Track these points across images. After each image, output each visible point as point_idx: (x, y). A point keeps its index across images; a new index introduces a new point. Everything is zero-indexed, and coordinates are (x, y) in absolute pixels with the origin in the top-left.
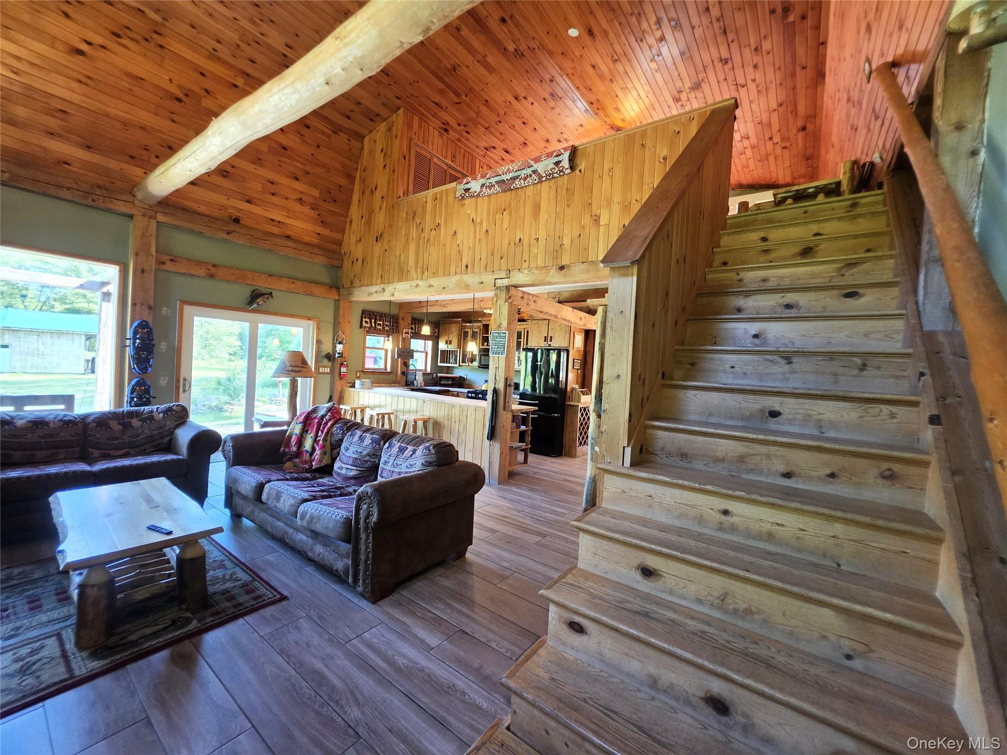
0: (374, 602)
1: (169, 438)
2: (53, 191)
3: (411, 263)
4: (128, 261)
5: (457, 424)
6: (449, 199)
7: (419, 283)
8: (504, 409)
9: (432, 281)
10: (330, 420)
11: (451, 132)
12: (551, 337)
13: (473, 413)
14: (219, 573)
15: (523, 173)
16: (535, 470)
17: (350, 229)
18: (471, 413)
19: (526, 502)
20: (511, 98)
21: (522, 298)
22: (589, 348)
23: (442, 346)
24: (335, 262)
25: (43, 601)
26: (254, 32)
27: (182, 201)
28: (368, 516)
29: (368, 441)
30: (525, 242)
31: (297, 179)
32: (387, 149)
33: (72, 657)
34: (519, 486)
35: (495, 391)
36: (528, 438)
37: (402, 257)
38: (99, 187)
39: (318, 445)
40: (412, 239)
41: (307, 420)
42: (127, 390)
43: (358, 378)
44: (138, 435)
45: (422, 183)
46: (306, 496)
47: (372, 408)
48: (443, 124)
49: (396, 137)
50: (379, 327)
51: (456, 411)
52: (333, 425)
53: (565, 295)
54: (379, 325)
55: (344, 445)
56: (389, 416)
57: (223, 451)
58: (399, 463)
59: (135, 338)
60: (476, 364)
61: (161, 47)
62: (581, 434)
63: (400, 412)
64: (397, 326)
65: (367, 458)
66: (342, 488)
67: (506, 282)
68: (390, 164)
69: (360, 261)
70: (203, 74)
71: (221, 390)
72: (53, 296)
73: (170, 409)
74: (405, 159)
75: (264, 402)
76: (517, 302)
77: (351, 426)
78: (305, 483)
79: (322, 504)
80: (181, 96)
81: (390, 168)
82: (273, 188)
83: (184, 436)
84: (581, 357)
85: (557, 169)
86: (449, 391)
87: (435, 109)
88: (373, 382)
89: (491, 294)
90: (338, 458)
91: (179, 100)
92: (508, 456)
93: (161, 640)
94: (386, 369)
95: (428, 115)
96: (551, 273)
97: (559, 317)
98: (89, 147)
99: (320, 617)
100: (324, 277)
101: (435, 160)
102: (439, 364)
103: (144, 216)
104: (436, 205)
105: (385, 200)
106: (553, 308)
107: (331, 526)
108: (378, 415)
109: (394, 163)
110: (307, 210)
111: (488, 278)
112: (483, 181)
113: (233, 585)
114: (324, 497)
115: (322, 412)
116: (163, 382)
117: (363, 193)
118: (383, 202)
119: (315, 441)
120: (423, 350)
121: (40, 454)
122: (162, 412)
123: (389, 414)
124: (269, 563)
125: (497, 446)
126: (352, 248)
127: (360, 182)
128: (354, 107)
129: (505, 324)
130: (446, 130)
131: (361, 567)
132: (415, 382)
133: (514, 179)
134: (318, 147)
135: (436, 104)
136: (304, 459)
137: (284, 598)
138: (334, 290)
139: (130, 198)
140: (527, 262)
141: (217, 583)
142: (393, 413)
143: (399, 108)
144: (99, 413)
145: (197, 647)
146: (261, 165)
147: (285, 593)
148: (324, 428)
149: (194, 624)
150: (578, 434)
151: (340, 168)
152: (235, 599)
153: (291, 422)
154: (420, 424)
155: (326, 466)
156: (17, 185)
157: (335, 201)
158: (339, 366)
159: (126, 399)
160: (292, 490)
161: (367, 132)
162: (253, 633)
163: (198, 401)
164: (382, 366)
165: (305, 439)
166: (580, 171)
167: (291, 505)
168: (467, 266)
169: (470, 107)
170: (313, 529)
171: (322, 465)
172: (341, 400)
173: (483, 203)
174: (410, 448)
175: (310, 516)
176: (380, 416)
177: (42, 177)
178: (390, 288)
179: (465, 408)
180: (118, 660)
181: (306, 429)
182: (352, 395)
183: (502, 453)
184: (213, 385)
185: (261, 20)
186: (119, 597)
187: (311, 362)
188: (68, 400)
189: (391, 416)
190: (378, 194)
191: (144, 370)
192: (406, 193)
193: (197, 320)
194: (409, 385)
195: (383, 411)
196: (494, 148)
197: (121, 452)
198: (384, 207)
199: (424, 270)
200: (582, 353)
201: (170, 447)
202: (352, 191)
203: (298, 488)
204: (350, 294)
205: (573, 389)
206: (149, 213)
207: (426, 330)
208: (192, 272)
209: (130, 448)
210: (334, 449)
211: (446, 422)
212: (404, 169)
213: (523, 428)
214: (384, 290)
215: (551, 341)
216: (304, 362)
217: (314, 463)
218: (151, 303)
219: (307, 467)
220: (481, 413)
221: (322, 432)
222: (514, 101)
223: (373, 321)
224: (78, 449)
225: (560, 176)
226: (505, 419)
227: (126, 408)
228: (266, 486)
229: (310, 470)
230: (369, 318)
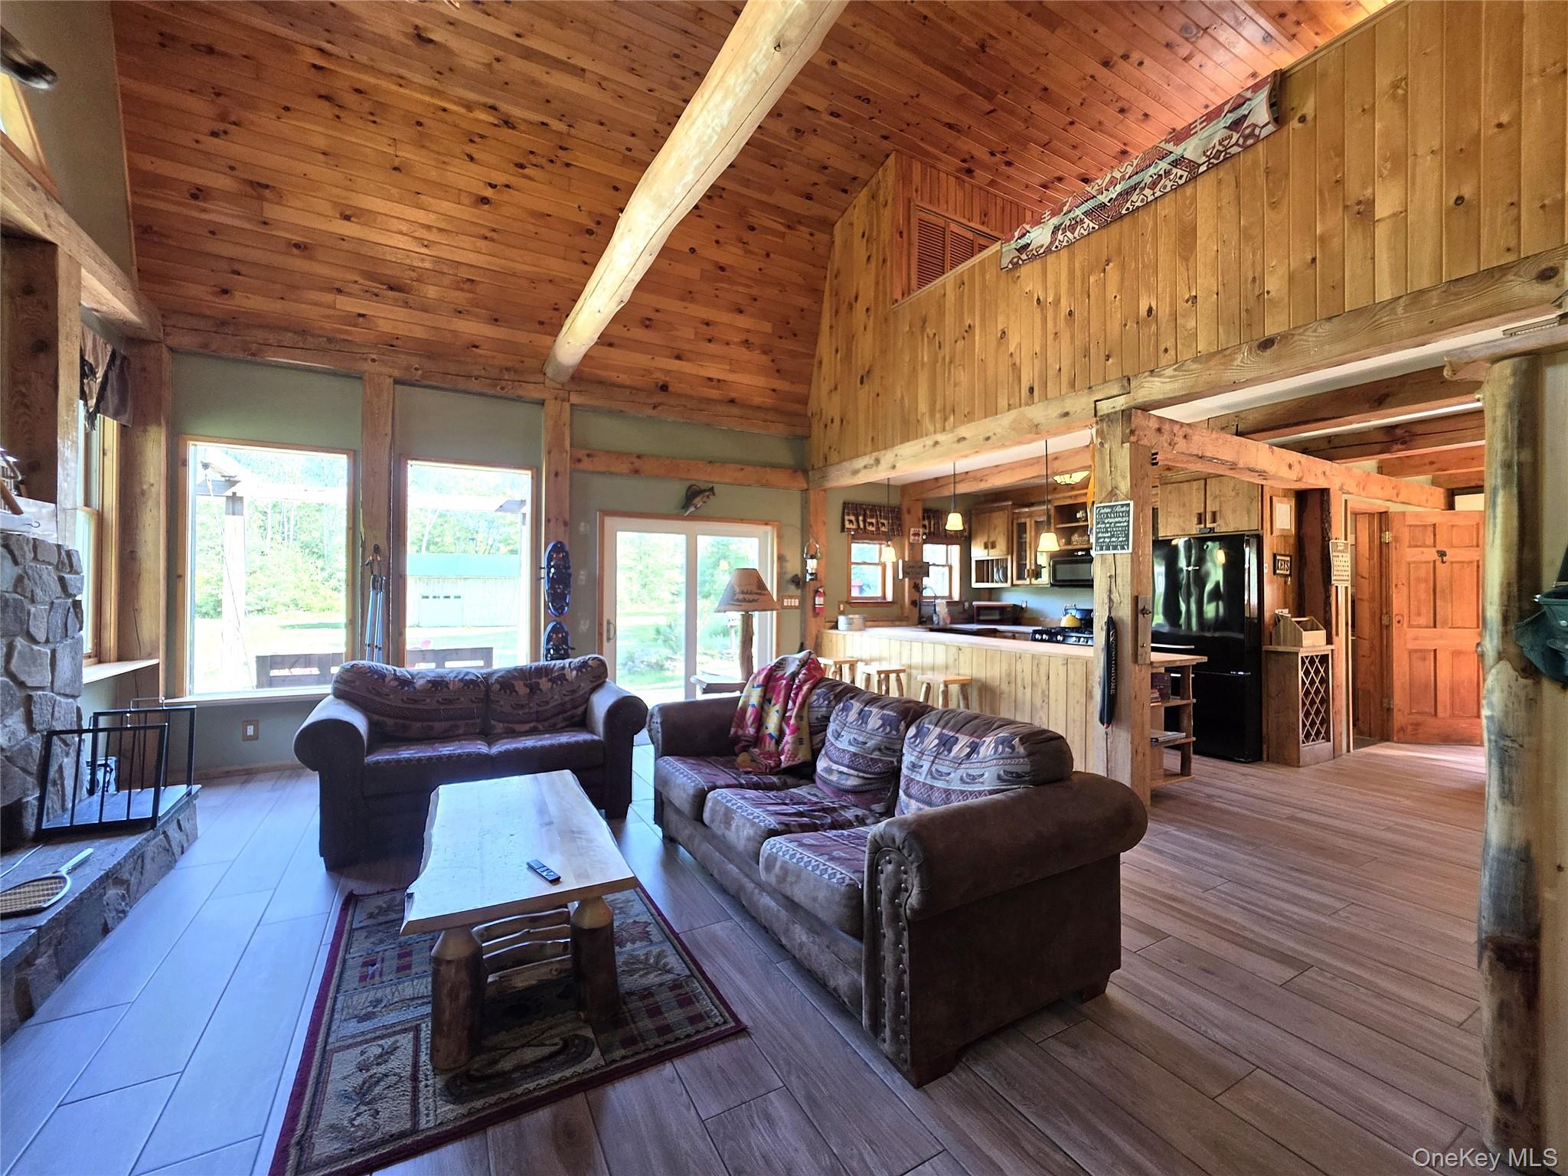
0: (919, 1084)
1: (582, 708)
2: (462, 383)
3: (923, 407)
4: (541, 463)
5: (1028, 691)
6: (988, 277)
7: (940, 437)
8: (1135, 660)
9: (964, 431)
10: (805, 681)
11: (978, 172)
12: (1214, 514)
13: (1062, 670)
14: (638, 949)
15: (1147, 177)
16: (1209, 790)
17: (819, 376)
18: (1058, 672)
19: (1215, 867)
20: (1094, 67)
21: (1159, 430)
22: (1312, 529)
23: (978, 553)
24: (799, 431)
25: (414, 957)
26: (672, 100)
27: (599, 372)
28: (898, 890)
29: (874, 722)
30: (1163, 312)
31: (741, 312)
32: (871, 230)
33: (423, 1083)
34: (1183, 825)
35: (1112, 624)
36: (1188, 722)
37: (906, 401)
38: (507, 369)
39: (788, 725)
40: (923, 364)
41: (771, 679)
42: (543, 639)
43: (842, 613)
44: (547, 703)
45: (931, 267)
46: (772, 822)
47: (867, 662)
48: (964, 161)
49: (886, 205)
50: (871, 528)
51: (1025, 669)
52: (811, 690)
53: (1252, 419)
54: (871, 524)
55: (832, 727)
56: (898, 676)
57: (650, 731)
58: (944, 770)
59: (549, 567)
60: (1045, 578)
61: (568, 165)
62: (1307, 714)
63: (916, 668)
64: (900, 525)
65: (876, 755)
66: (834, 810)
67: (1121, 402)
68: (878, 252)
69: (837, 421)
70: (616, 189)
71: (660, 642)
72: (498, 537)
73: (584, 664)
74: (901, 237)
75: (712, 656)
76: (1149, 439)
77: (844, 693)
78: (771, 794)
79: (801, 845)
80: (592, 226)
81: (877, 259)
82: (709, 332)
83: (601, 704)
84: (1290, 550)
85: (1235, 136)
86: (996, 631)
87: (949, 136)
88: (866, 620)
89: (1084, 436)
90: (823, 752)
91: (590, 232)
92: (1148, 758)
93: (543, 1082)
94: (884, 596)
95: (936, 152)
96: (1238, 362)
97: (1241, 465)
98: (496, 320)
99: (809, 1097)
100: (784, 455)
101: (953, 227)
102: (975, 585)
103: (556, 399)
104: (962, 295)
105: (872, 313)
106: (1228, 448)
107: (822, 895)
108: (879, 673)
109: (884, 249)
110: (756, 356)
111: (1080, 403)
112: (1055, 221)
113: (657, 980)
114: (804, 828)
115: (791, 668)
116: (584, 626)
117: (837, 312)
118: (869, 317)
119: (784, 718)
120: (944, 563)
121: (439, 726)
122: (575, 668)
123: (898, 672)
124: (714, 939)
125: (1123, 739)
126: (823, 406)
127: (831, 296)
128: (815, 177)
129: (1124, 486)
130: (969, 171)
131: (888, 999)
132: (935, 618)
133: (1126, 194)
134: (768, 255)
135: (950, 126)
136: (767, 749)
137: (741, 1030)
138: (800, 474)
139: (540, 378)
140: (1172, 352)
141: (635, 971)
142: (904, 671)
143: (888, 156)
144: (504, 670)
145: (595, 1113)
146: (693, 300)
147: (744, 1019)
148: (797, 695)
149: (595, 1059)
150: (1301, 715)
151: (800, 281)
152: (661, 1013)
153: (744, 685)
154: (954, 689)
155: (804, 764)
156: (430, 383)
157: (795, 335)
158: (812, 595)
159: (543, 651)
160: (751, 809)
161: (840, 214)
162: (688, 1109)
163: (636, 656)
164: (879, 594)
165: (767, 714)
166: (1302, 119)
167: (749, 839)
168: (1031, 390)
169: (1012, 112)
170: (789, 894)
171: (797, 761)
172: (818, 649)
173: (1058, 265)
174: (964, 740)
175: (782, 867)
176: (882, 676)
177: (452, 368)
178: (887, 457)
179: (1044, 660)
180: (478, 1111)
181: (768, 697)
182: (834, 640)
183: (1135, 752)
184: (653, 634)
185: (683, 78)
186: (490, 980)
187: (771, 584)
188: (486, 653)
189: (902, 675)
190: (860, 307)
191: (559, 610)
192: (907, 292)
193: (620, 535)
194: (925, 621)
195: (885, 667)
196: (1060, 179)
197: (527, 727)
198: (871, 325)
199: (947, 413)
200: (1292, 541)
201: (583, 722)
202: (820, 314)
203: (758, 804)
204: (824, 477)
205: (1277, 619)
206: (562, 394)
207: (954, 522)
208: (613, 469)
209: (538, 721)
210: (815, 733)
211: (1005, 687)
212: (901, 253)
213: (1176, 702)
214: (877, 461)
215: (1214, 521)
216: (761, 586)
217: (782, 758)
218: (567, 516)
219: (773, 764)
220: (1080, 669)
221: (794, 703)
222: (1102, 73)
223: (861, 518)
224: (478, 721)
225: (1246, 148)
226: (1137, 682)
227: (542, 662)
228: (710, 795)
229: (777, 770)
230: (854, 514)
